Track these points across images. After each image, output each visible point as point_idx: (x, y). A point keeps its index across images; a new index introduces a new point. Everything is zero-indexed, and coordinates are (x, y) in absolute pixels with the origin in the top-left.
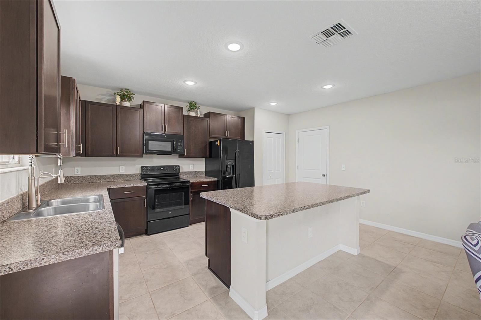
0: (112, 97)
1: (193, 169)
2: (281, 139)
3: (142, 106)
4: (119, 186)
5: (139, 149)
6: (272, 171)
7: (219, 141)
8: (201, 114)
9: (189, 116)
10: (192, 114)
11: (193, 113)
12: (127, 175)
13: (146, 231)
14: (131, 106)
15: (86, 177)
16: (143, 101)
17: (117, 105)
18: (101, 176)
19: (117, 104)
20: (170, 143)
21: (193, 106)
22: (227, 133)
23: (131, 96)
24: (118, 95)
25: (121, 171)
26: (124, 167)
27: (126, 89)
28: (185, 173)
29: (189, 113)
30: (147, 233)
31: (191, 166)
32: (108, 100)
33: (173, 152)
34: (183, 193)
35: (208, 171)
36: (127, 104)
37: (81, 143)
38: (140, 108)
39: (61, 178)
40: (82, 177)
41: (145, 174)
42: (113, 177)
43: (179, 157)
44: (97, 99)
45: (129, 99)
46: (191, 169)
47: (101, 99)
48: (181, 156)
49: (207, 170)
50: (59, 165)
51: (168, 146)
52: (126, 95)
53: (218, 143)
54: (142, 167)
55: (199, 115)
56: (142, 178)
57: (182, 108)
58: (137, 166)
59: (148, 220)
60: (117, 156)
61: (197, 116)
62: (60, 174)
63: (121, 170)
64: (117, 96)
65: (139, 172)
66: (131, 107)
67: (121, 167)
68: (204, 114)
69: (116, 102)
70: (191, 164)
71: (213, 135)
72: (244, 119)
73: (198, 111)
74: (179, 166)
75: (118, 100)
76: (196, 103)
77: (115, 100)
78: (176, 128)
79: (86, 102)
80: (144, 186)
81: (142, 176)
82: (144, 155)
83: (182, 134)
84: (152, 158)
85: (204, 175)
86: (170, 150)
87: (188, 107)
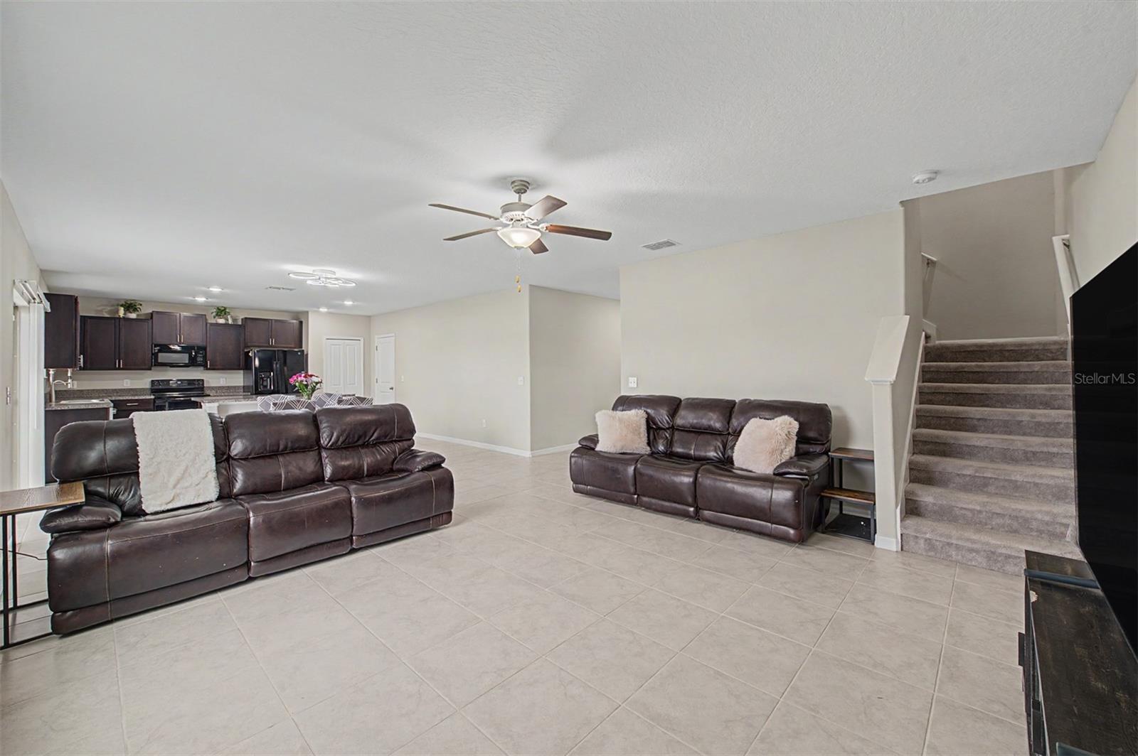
0: (116, 308)
2: (357, 347)
3: (151, 316)
4: (121, 398)
5: (146, 362)
7: (251, 351)
8: (234, 320)
9: (218, 324)
10: (222, 321)
12: (131, 389)
14: (138, 316)
15: (82, 391)
16: (153, 311)
17: (119, 318)
20: (187, 355)
21: (221, 312)
22: (272, 340)
23: (138, 306)
24: (122, 306)
25: (125, 385)
26: (129, 381)
27: (131, 300)
28: (213, 388)
29: (217, 321)
31: (221, 379)
32: (110, 312)
33: (193, 363)
35: (246, 386)
36: (133, 316)
37: (81, 354)
38: (149, 318)
39: (70, 386)
41: (157, 387)
42: (115, 390)
43: (204, 370)
44: (97, 311)
45: (135, 310)
46: (221, 383)
47: (102, 311)
49: (245, 384)
50: (69, 375)
51: (184, 359)
52: (130, 306)
53: (252, 354)
54: (152, 381)
55: (230, 322)
56: (150, 393)
57: (206, 316)
58: (146, 379)
60: (119, 369)
61: (228, 323)
62: (69, 383)
64: (120, 307)
65: (148, 386)
66: (139, 318)
67: (125, 380)
68: (242, 319)
69: (120, 315)
70: (223, 378)
71: (249, 344)
72: (301, 323)
73: (229, 317)
74: (203, 380)
75: (121, 312)
76: (225, 309)
77: (117, 311)
78: (197, 338)
79: (85, 317)
80: (151, 399)
81: (153, 391)
82: (153, 368)
83: (205, 344)
84: (166, 371)
85: (242, 390)
86: (187, 362)
87: (214, 314)
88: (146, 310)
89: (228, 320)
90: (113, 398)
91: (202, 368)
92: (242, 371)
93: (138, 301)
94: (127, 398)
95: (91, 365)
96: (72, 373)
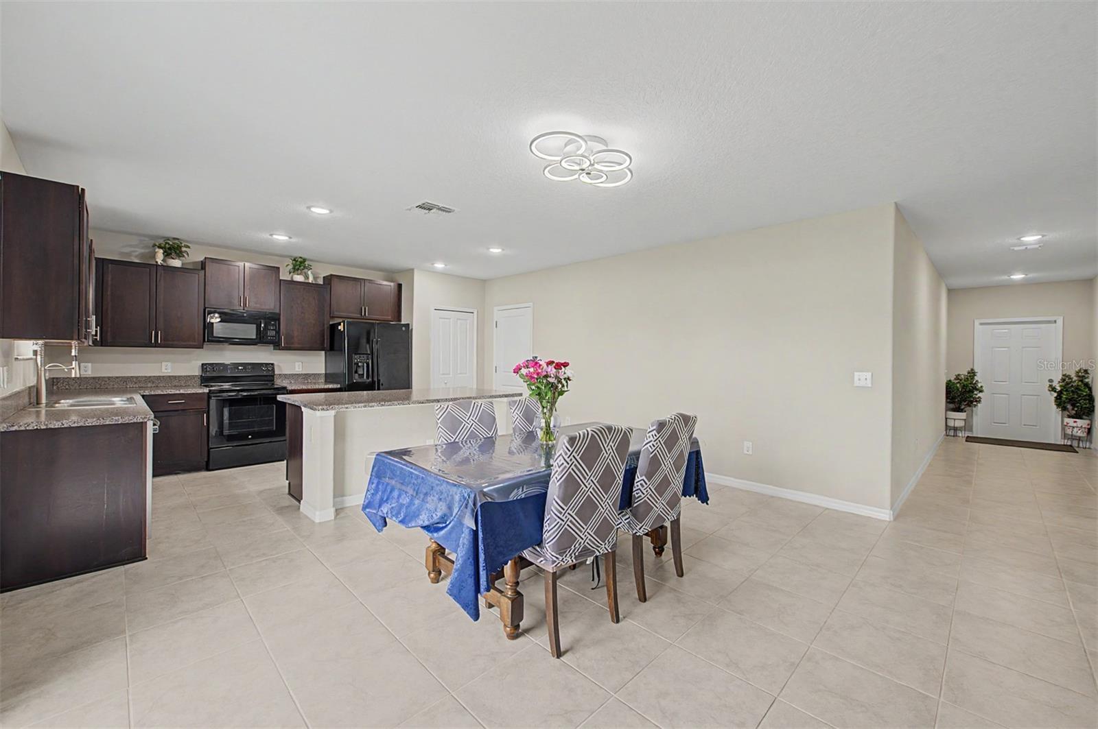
0: (151, 250)
1: (301, 369)
2: (468, 321)
3: (203, 265)
4: (159, 392)
5: (197, 336)
6: (449, 374)
7: (342, 324)
8: (315, 278)
9: (292, 282)
10: (299, 278)
11: (299, 276)
12: (175, 377)
13: (208, 463)
14: (183, 264)
15: (99, 378)
16: (205, 258)
17: (157, 265)
18: (128, 378)
19: (157, 262)
20: (254, 326)
21: (300, 264)
22: (365, 309)
23: (184, 249)
24: (160, 247)
25: (164, 370)
26: (169, 364)
27: (174, 239)
28: (286, 376)
29: (292, 277)
30: (208, 468)
31: (297, 364)
32: (142, 256)
33: (261, 340)
34: (275, 406)
35: (329, 374)
36: (176, 263)
38: (200, 268)
39: (76, 372)
40: (94, 378)
41: (210, 375)
42: (149, 379)
43: (274, 349)
44: (122, 254)
45: (180, 254)
46: (297, 369)
47: (129, 254)
48: (277, 345)
49: (328, 372)
50: (73, 354)
51: (250, 331)
52: (173, 249)
53: (341, 328)
54: (203, 364)
55: (311, 280)
56: (202, 383)
57: (279, 268)
58: (193, 362)
59: (210, 446)
60: (156, 345)
61: (307, 281)
62: (74, 366)
63: (164, 368)
64: (157, 250)
65: (197, 372)
66: (184, 267)
67: (163, 364)
68: (324, 277)
69: (157, 260)
70: (298, 362)
71: (336, 314)
72: (400, 286)
73: (309, 272)
74: (272, 364)
75: (160, 257)
76: (305, 260)
77: (154, 256)
78: (266, 301)
79: (103, 260)
80: (204, 393)
81: (205, 380)
82: (205, 346)
83: (278, 311)
84: (222, 350)
85: (323, 380)
86: (254, 337)
87: (291, 267)
88: (195, 255)
89: (308, 278)
90: (147, 393)
91: (271, 347)
92: (323, 353)
93: (184, 241)
94: (169, 392)
95: (112, 337)
96: (80, 351)
